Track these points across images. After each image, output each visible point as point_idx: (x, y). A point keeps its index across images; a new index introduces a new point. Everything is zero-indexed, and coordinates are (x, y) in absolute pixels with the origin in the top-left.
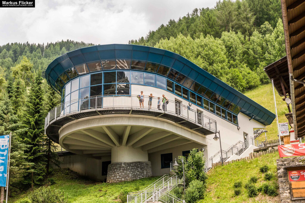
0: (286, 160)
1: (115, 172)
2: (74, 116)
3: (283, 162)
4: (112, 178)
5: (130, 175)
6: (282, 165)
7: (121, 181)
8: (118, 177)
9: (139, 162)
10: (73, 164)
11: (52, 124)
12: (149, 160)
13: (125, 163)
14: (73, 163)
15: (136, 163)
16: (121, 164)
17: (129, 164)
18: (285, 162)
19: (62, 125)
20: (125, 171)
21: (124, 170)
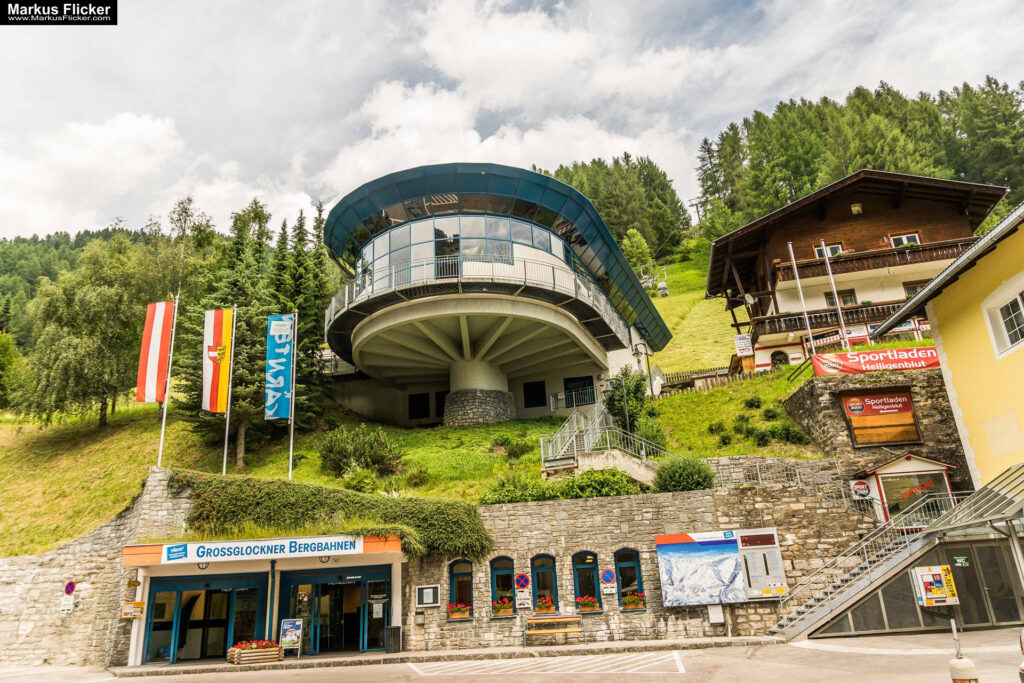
0: (830, 380)
1: (464, 406)
2: (406, 294)
3: (826, 382)
4: (459, 417)
5: (492, 413)
6: (826, 389)
7: (478, 423)
8: (471, 416)
9: (501, 392)
10: (350, 399)
11: (354, 308)
12: (510, 389)
13: (482, 391)
14: (350, 396)
15: (497, 392)
16: (475, 391)
17: (488, 393)
18: (830, 384)
19: (371, 313)
20: (483, 406)
21: (481, 403)
